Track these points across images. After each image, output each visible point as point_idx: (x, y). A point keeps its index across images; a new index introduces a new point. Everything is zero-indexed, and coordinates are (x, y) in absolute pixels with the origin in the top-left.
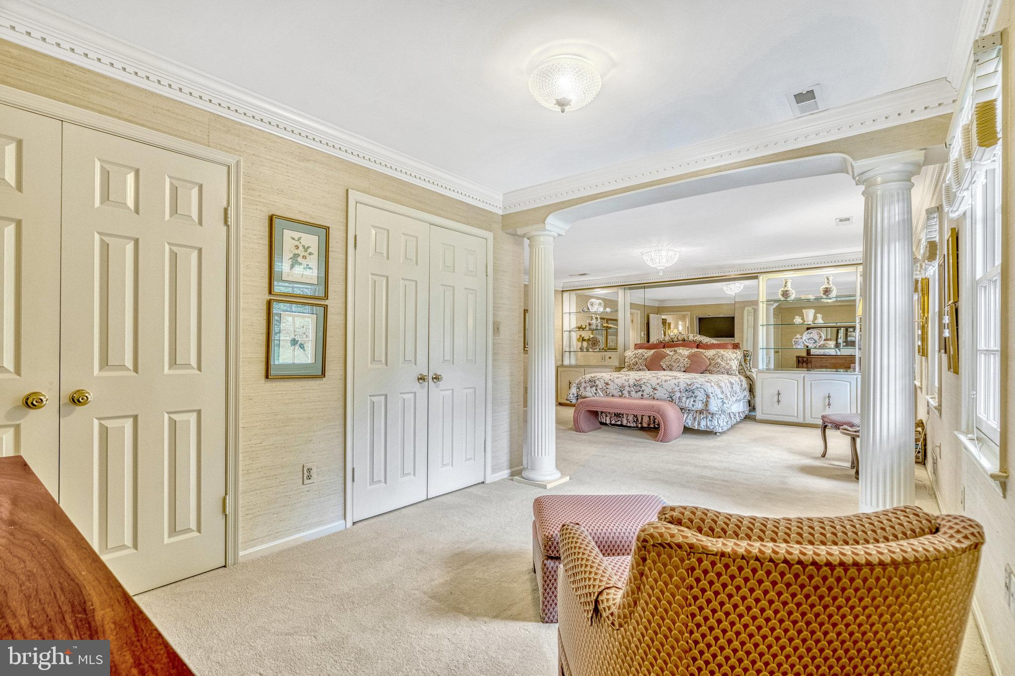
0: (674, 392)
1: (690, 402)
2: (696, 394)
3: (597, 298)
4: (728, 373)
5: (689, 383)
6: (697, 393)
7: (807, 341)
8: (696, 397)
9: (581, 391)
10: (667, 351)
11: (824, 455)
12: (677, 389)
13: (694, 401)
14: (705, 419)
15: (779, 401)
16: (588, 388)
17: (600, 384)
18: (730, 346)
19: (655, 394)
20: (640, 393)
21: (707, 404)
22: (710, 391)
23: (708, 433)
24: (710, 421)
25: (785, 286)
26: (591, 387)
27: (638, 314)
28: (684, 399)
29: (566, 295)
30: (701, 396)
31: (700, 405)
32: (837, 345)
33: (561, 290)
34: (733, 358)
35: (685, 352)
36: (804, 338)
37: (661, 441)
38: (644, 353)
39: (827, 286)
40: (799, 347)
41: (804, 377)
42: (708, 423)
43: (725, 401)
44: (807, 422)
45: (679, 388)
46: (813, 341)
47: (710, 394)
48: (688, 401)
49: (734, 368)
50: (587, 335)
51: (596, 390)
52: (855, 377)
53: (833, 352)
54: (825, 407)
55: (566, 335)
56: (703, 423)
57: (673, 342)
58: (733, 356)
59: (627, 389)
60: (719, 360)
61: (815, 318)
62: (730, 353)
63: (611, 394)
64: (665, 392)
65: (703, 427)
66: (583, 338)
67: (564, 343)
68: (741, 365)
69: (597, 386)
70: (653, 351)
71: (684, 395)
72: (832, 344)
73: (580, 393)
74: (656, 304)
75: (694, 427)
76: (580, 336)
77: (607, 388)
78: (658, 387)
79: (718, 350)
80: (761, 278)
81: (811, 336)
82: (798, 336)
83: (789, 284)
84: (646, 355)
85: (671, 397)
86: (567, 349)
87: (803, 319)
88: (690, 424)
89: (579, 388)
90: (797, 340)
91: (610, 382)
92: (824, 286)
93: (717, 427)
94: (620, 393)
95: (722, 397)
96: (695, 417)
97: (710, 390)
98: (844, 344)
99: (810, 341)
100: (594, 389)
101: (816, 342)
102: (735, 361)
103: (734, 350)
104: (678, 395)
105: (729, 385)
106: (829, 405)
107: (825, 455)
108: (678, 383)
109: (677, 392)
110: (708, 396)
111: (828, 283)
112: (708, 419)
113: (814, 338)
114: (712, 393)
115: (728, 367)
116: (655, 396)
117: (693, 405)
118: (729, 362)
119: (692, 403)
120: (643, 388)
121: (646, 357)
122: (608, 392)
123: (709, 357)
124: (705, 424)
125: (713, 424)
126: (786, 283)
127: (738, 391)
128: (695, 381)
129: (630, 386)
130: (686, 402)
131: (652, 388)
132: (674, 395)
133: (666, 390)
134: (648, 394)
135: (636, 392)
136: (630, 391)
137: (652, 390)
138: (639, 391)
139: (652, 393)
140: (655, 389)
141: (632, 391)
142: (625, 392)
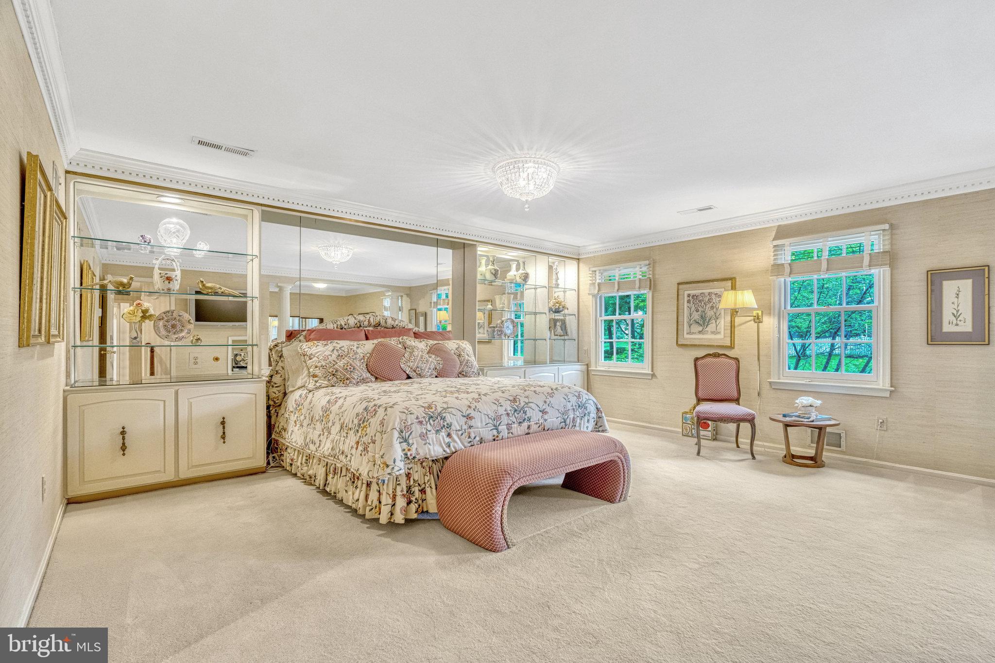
19: (546, 420)
20: (525, 424)
26: (437, 432)
51: (449, 435)
59: (504, 420)
60: (468, 357)
63: (477, 438)
64: (558, 414)
69: (449, 426)
77: (470, 427)
89: (406, 441)
91: (474, 413)
94: (495, 432)
100: (443, 433)
120: (528, 414)
122: (473, 436)
126: (494, 260)
129: (508, 414)
131: (541, 411)
132: (568, 417)
133: (557, 411)
134: (537, 424)
135: (520, 423)
136: (511, 424)
137: (541, 414)
138: (524, 420)
139: (541, 421)
140: (544, 412)
141: (514, 423)
142: (503, 428)
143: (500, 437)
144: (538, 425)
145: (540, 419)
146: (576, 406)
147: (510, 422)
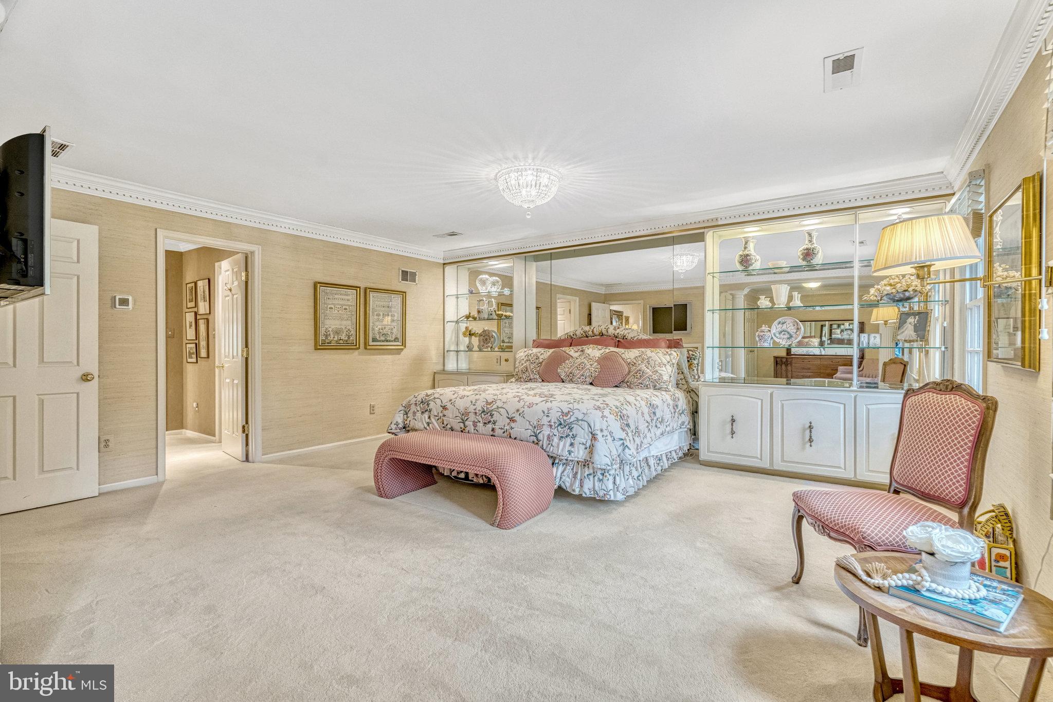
0: (540, 426)
1: (564, 446)
2: (574, 432)
3: (492, 275)
4: (655, 388)
5: (565, 411)
6: (576, 429)
7: (777, 335)
8: (574, 437)
9: (409, 419)
10: (572, 351)
11: (797, 580)
12: (545, 421)
13: (572, 444)
14: (591, 477)
15: (733, 433)
16: (419, 414)
17: (435, 407)
18: (663, 344)
19: (512, 428)
20: (490, 426)
21: (591, 449)
22: (598, 427)
23: (597, 502)
24: (600, 480)
25: (745, 248)
26: (423, 413)
27: (575, 301)
28: (556, 440)
29: (447, 268)
30: (583, 436)
31: (581, 452)
32: (822, 344)
33: (442, 262)
34: (665, 361)
35: (594, 352)
36: (774, 330)
37: (499, 526)
38: (539, 354)
39: (809, 246)
40: (766, 345)
41: (771, 395)
42: (597, 484)
43: (626, 443)
44: (776, 468)
45: (549, 419)
46: (787, 336)
47: (598, 432)
48: (562, 444)
49: (666, 378)
50: (478, 327)
51: (429, 418)
52: (853, 395)
53: (817, 351)
54: (804, 444)
55: (450, 327)
56: (588, 484)
57: (587, 337)
58: (665, 359)
59: (472, 417)
60: (643, 367)
61: (790, 298)
62: (660, 355)
63: (449, 426)
64: (528, 426)
65: (587, 492)
66: (470, 331)
67: (447, 339)
68: (680, 371)
69: (430, 411)
70: (551, 351)
71: (555, 432)
72: (816, 341)
73: (408, 422)
74: (602, 291)
75: (574, 490)
76: (467, 328)
77: (444, 416)
78: (517, 418)
79: (643, 350)
80: (709, 236)
81: (784, 327)
82: (764, 328)
83: (751, 246)
84: (542, 357)
85: (536, 436)
86: (453, 348)
87: (772, 301)
88: (568, 485)
89: (407, 414)
90: (762, 334)
91: (449, 405)
92: (805, 247)
93: (611, 493)
94: (462, 425)
95: (623, 435)
96: (576, 473)
97: (598, 425)
98: (829, 342)
99: (782, 336)
100: (426, 415)
101: (791, 336)
102: (668, 366)
103: (667, 350)
104: (546, 431)
105: (646, 410)
106: (811, 440)
107: (800, 578)
108: (549, 409)
109: (545, 427)
110: (594, 437)
111: (810, 241)
112: (596, 478)
113: (789, 330)
114: (602, 430)
115: (655, 377)
116: (511, 431)
117: (570, 452)
118: (657, 368)
119: (568, 448)
120: (494, 418)
121: (541, 360)
122: (445, 423)
123: (629, 361)
124: (591, 486)
125: (604, 487)
126: (746, 243)
127: (668, 416)
128: (576, 406)
129: (476, 413)
130: (558, 445)
131: (509, 418)
132: (541, 432)
133: (528, 422)
134: (501, 429)
135: (485, 423)
136: (477, 422)
137: (508, 421)
138: (489, 422)
139: (507, 427)
140: (512, 420)
141: (479, 422)
142: (469, 423)
143: (467, 431)
144: (503, 431)
145: (506, 425)
146: (555, 423)
147: (476, 421)
